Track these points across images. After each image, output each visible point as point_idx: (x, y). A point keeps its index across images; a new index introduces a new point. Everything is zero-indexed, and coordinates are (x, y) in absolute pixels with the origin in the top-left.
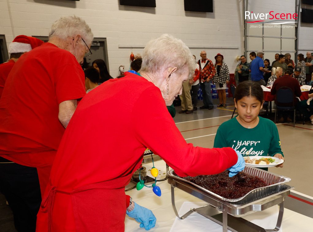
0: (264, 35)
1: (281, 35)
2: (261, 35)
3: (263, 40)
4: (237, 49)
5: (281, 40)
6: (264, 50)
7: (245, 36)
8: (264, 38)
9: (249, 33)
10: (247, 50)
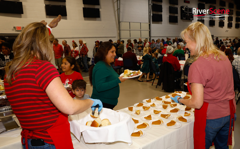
0: (131, 29)
1: (141, 29)
2: (129, 29)
3: (130, 32)
4: (115, 37)
5: (141, 32)
6: (131, 37)
7: (120, 30)
8: (131, 31)
9: (122, 28)
10: (121, 38)
